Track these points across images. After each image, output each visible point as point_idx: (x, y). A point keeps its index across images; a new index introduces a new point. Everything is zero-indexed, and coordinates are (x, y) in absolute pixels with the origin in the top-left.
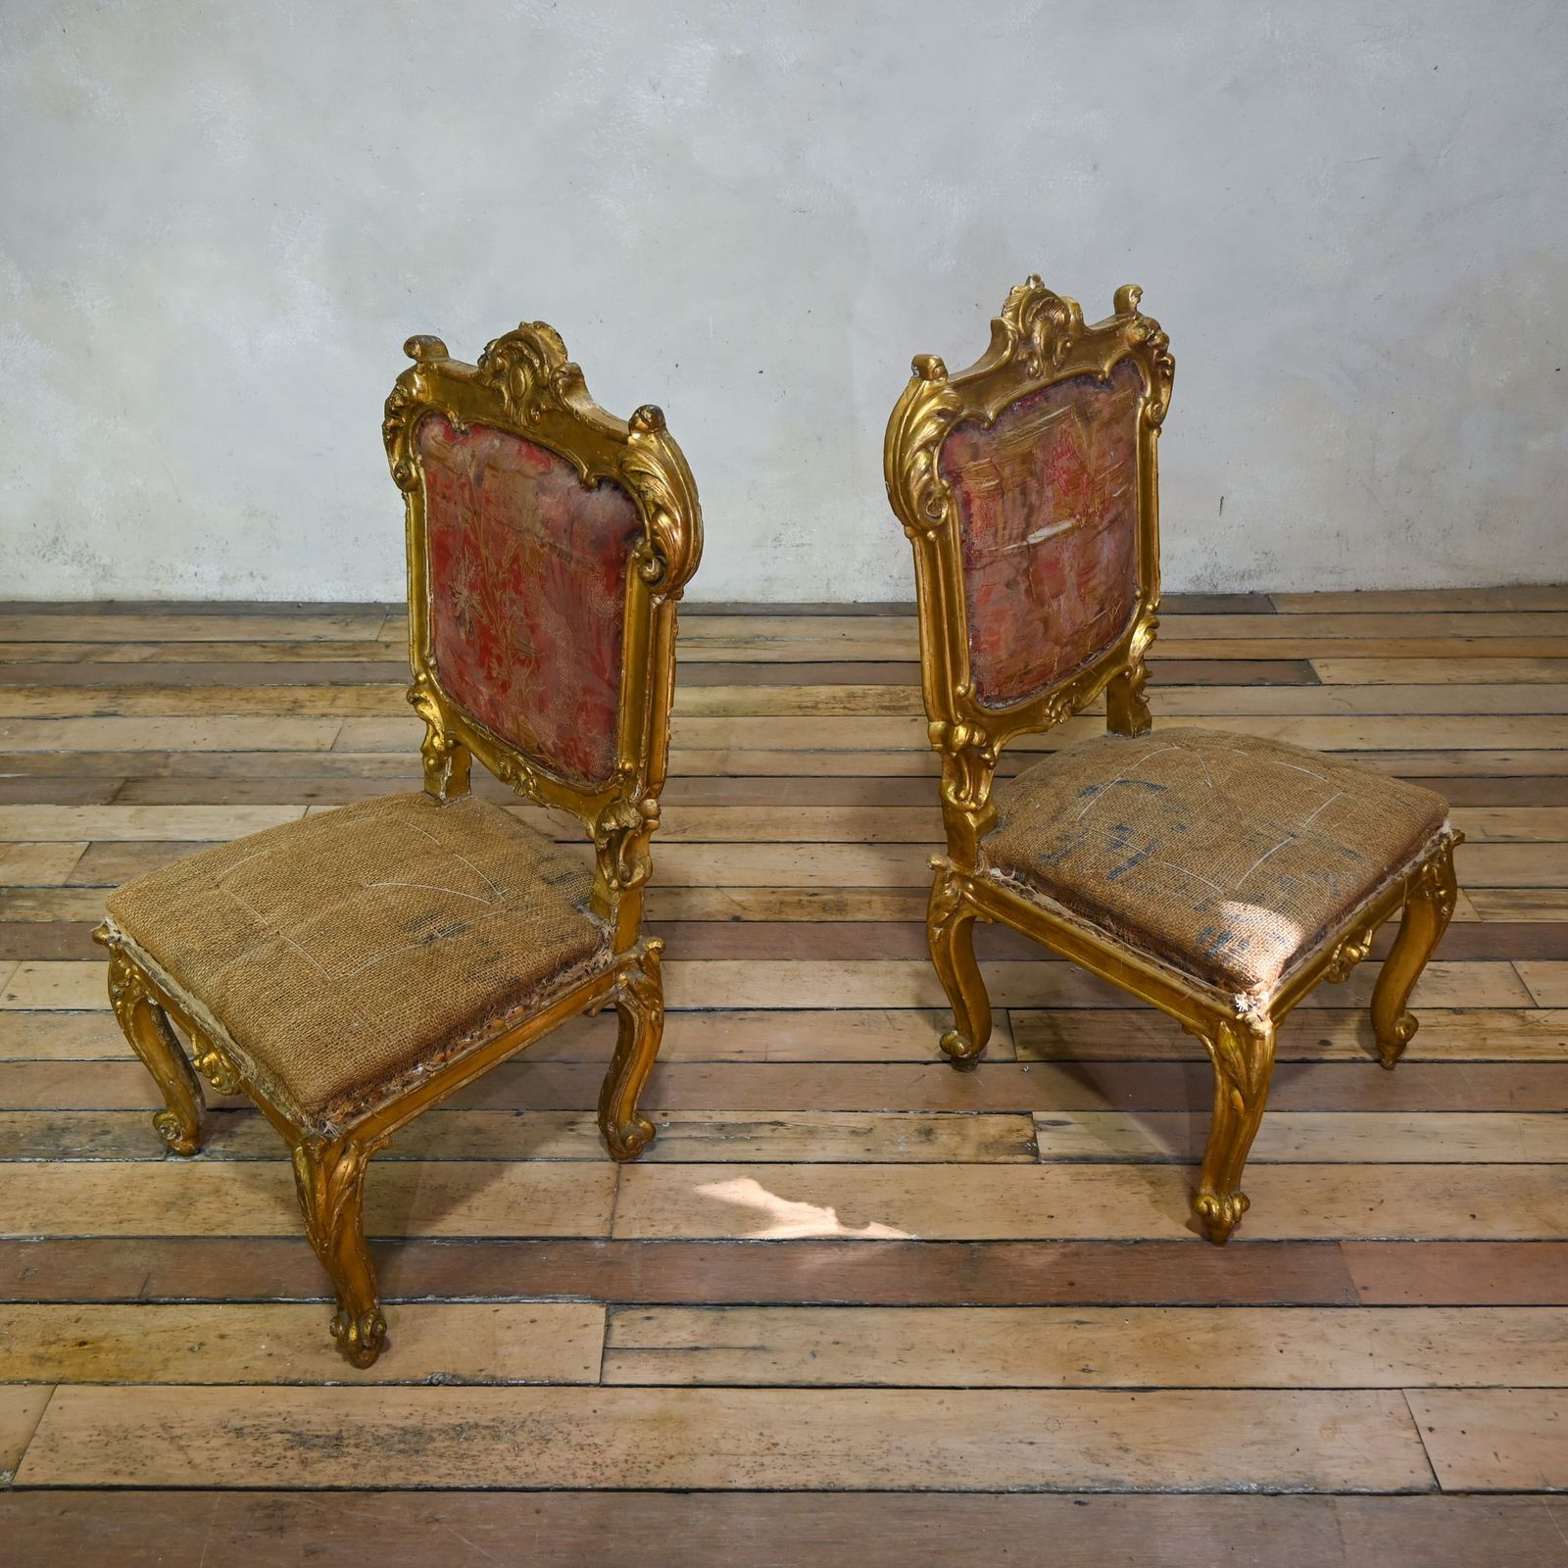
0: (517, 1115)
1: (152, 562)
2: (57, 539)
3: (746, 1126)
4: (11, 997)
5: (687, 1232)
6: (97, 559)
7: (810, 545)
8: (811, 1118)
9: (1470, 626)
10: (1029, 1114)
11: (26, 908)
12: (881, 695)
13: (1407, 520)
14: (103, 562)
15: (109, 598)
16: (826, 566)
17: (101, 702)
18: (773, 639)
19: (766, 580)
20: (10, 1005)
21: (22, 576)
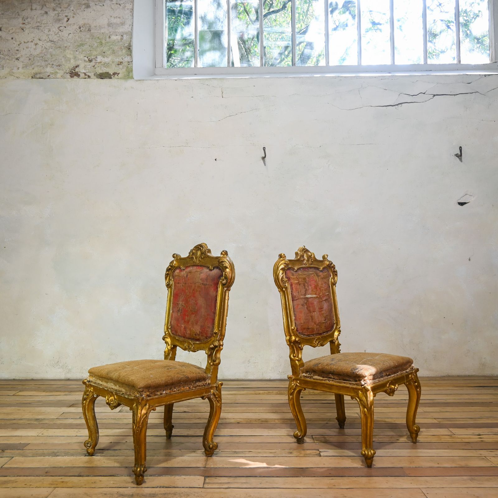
0: (180, 450)
1: (82, 368)
2: (58, 361)
3: (242, 452)
4: (42, 434)
5: (225, 466)
6: (68, 367)
7: (258, 363)
8: (259, 451)
9: (436, 382)
10: (318, 450)
11: (47, 422)
12: (277, 392)
13: (415, 357)
14: (69, 368)
15: (68, 378)
16: (262, 369)
17: (67, 393)
18: (248, 384)
19: (246, 373)
20: (42, 435)
21: (46, 372)
